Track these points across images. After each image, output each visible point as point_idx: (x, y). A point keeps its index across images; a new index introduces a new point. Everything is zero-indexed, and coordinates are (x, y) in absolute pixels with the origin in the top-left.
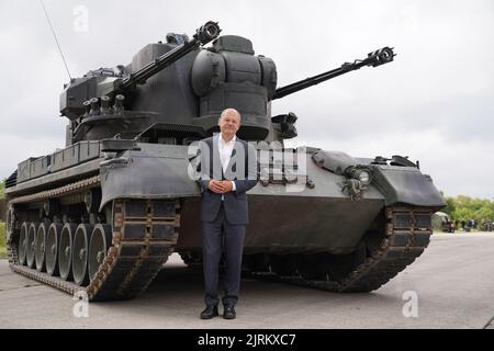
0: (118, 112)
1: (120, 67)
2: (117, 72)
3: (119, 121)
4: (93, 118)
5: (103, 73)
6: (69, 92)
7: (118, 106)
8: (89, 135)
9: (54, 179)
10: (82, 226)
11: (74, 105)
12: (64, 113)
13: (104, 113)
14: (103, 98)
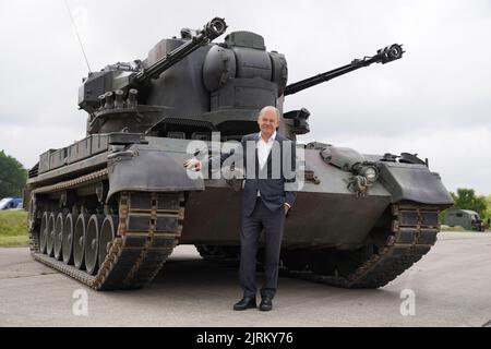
0: (131, 106)
1: (137, 62)
2: (134, 66)
3: (132, 115)
4: (107, 111)
5: (119, 68)
6: (87, 86)
7: (131, 100)
8: (103, 128)
9: (70, 171)
10: (94, 217)
11: (91, 98)
12: (82, 106)
13: (118, 106)
14: (117, 92)
